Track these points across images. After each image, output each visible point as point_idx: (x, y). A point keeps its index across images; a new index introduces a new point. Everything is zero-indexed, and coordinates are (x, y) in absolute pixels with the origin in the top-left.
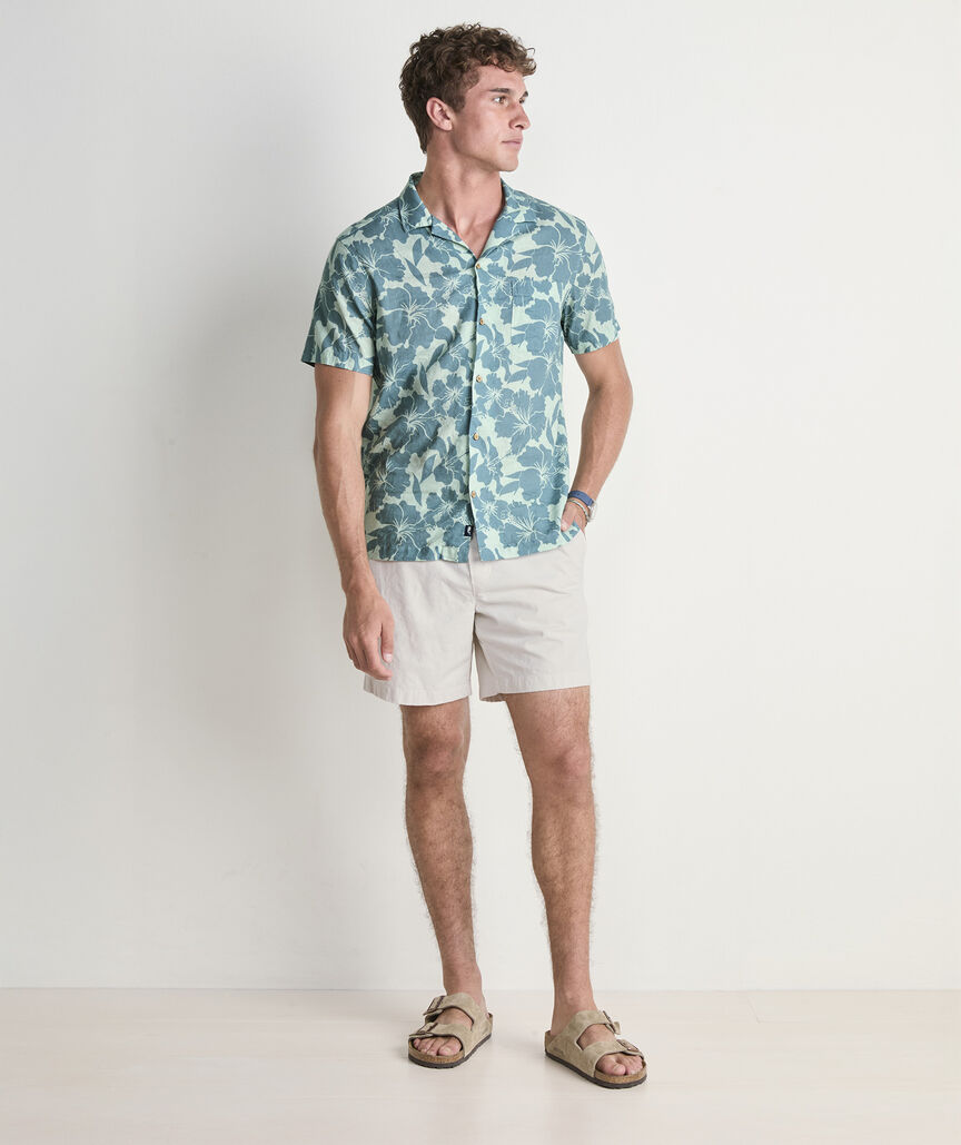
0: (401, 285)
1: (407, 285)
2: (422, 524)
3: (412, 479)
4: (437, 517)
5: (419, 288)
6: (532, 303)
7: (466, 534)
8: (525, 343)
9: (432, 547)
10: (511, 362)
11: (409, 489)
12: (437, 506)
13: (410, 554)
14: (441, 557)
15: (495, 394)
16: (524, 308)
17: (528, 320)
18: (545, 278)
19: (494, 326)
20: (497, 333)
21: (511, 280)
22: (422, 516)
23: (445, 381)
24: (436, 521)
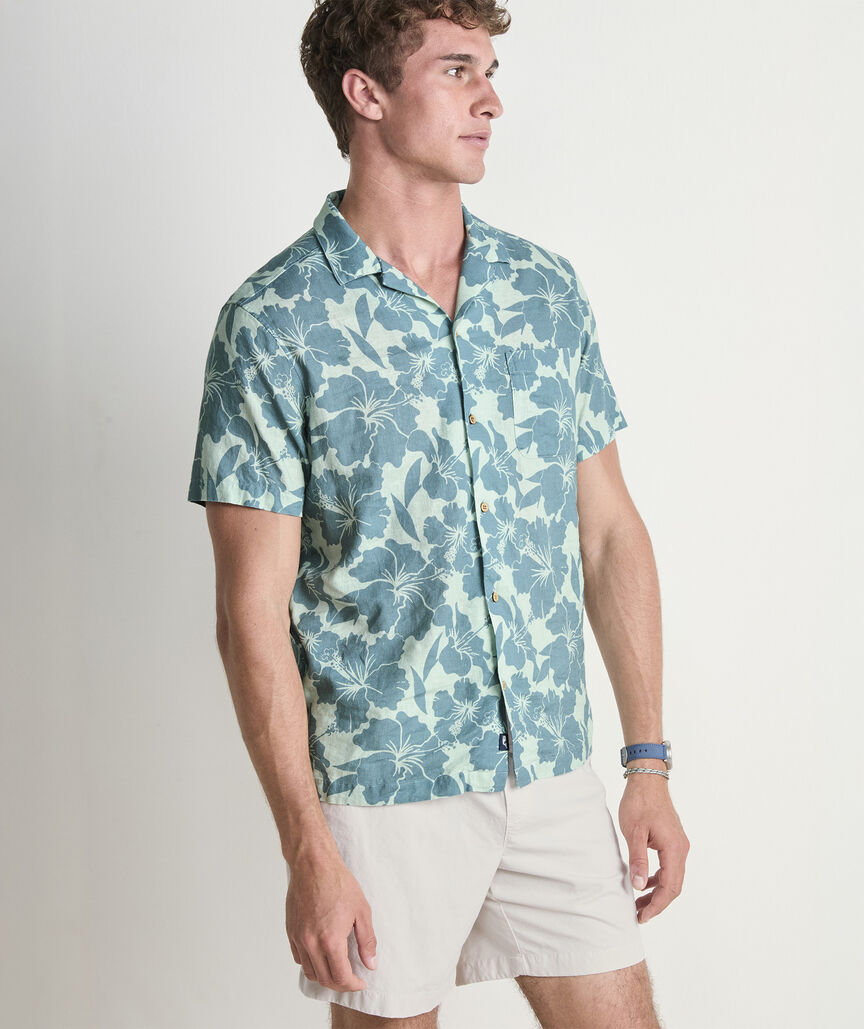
0: (348, 371)
1: (357, 370)
2: (434, 742)
3: (409, 677)
4: (455, 729)
5: (376, 373)
6: (537, 384)
7: (501, 748)
8: (534, 446)
9: (454, 775)
10: (521, 477)
11: (410, 692)
12: (450, 712)
13: (421, 791)
14: (468, 788)
15: (508, 529)
16: (528, 393)
17: (536, 411)
18: (547, 342)
19: (490, 423)
20: (497, 435)
21: (505, 352)
22: (432, 730)
23: (441, 518)
24: (455, 733)
